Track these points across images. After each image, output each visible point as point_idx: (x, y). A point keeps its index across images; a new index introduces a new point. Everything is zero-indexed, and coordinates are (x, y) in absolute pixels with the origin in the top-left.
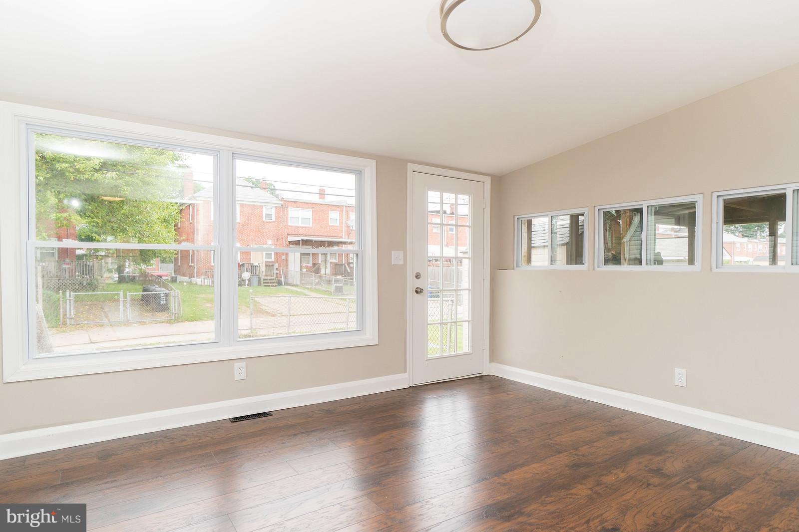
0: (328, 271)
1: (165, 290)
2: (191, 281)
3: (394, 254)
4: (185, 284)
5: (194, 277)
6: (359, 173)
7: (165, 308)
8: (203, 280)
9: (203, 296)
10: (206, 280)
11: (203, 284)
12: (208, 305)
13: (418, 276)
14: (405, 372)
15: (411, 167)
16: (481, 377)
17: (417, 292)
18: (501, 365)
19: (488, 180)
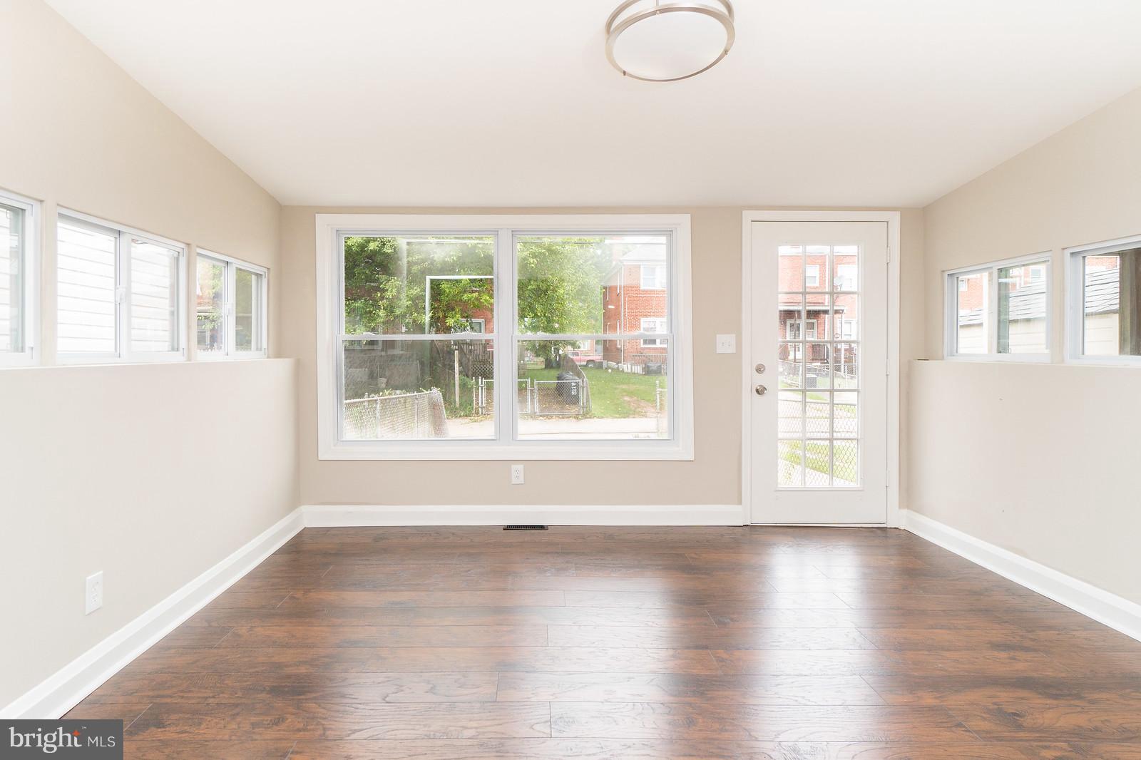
0: (799, 355)
1: (576, 378)
2: (618, 368)
3: (721, 338)
4: (610, 371)
5: (621, 363)
6: (669, 233)
7: (575, 400)
8: (629, 366)
9: (624, 387)
10: (633, 367)
11: (630, 371)
12: (627, 399)
13: (760, 369)
14: (740, 503)
15: (748, 215)
16: (884, 529)
17: (758, 391)
18: (917, 515)
19: (895, 219)
